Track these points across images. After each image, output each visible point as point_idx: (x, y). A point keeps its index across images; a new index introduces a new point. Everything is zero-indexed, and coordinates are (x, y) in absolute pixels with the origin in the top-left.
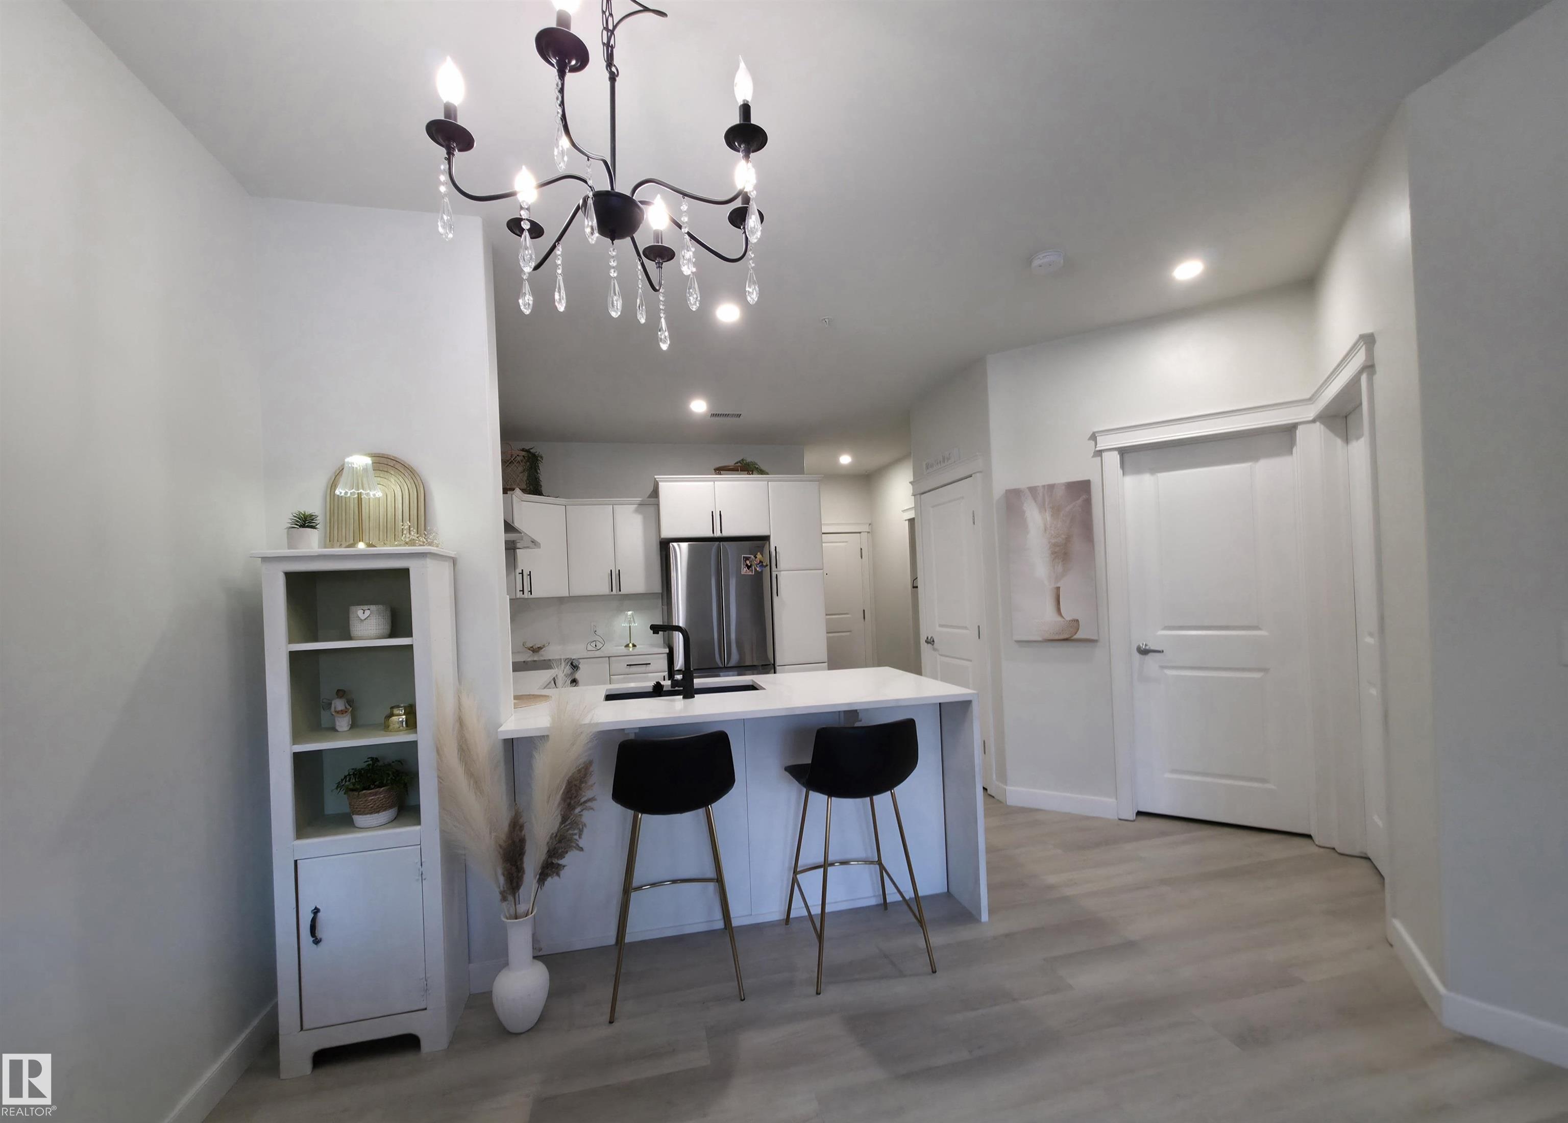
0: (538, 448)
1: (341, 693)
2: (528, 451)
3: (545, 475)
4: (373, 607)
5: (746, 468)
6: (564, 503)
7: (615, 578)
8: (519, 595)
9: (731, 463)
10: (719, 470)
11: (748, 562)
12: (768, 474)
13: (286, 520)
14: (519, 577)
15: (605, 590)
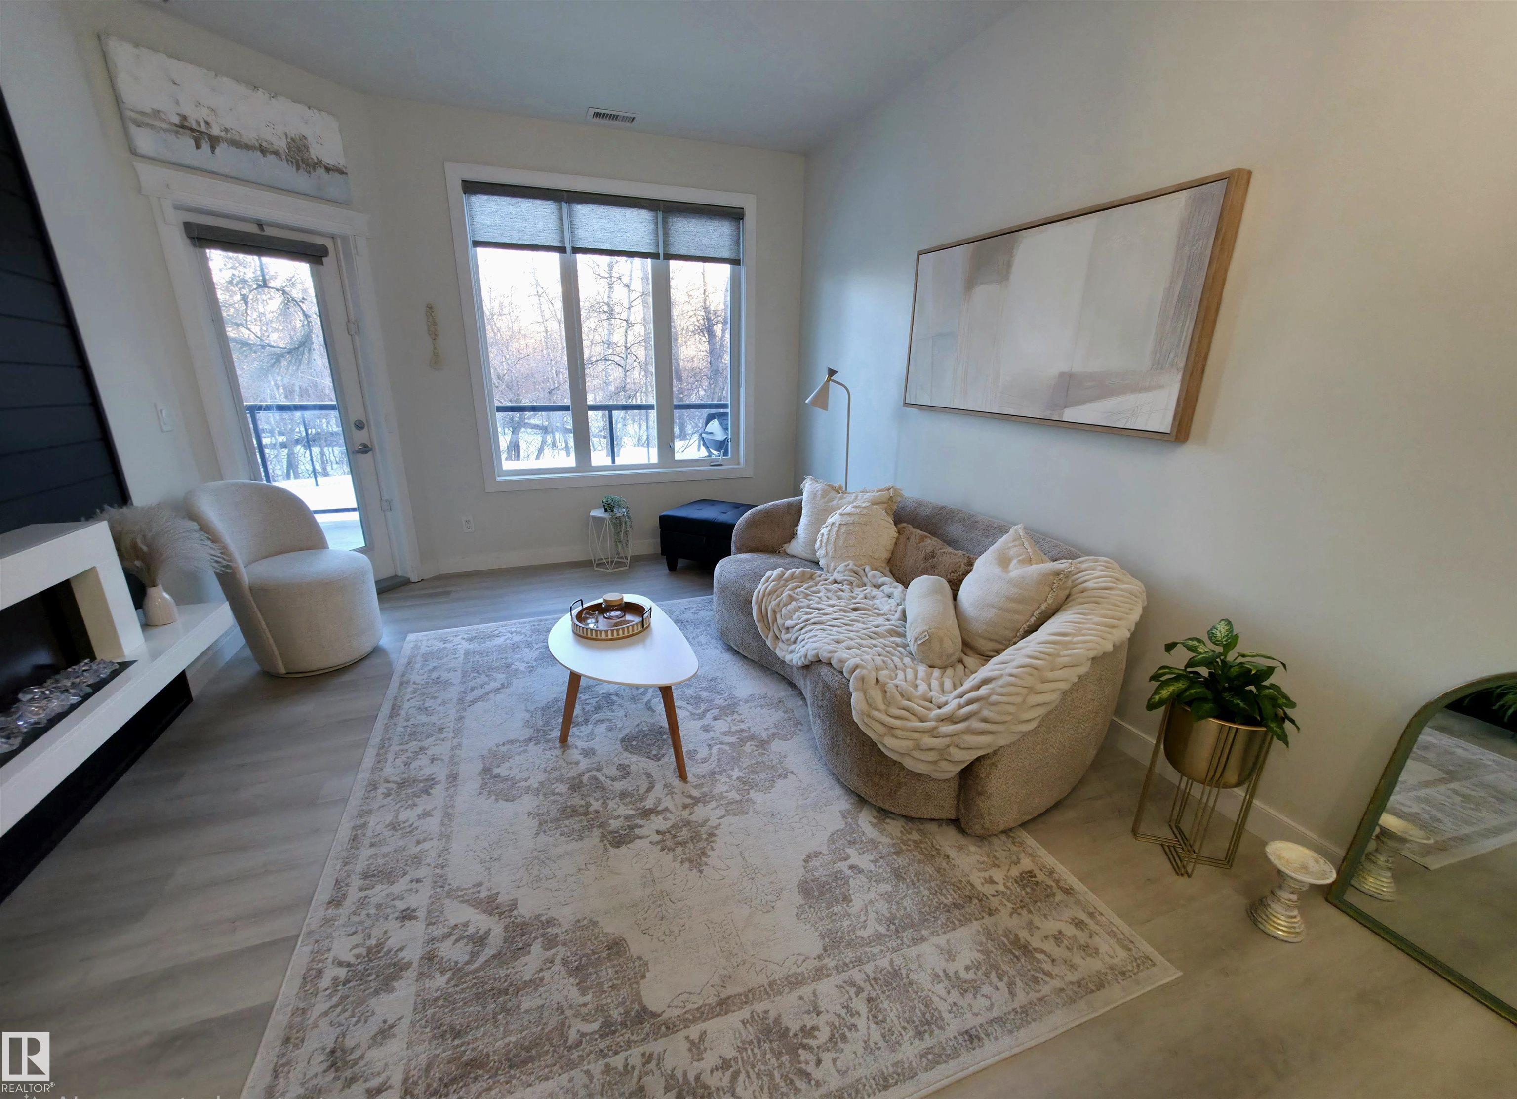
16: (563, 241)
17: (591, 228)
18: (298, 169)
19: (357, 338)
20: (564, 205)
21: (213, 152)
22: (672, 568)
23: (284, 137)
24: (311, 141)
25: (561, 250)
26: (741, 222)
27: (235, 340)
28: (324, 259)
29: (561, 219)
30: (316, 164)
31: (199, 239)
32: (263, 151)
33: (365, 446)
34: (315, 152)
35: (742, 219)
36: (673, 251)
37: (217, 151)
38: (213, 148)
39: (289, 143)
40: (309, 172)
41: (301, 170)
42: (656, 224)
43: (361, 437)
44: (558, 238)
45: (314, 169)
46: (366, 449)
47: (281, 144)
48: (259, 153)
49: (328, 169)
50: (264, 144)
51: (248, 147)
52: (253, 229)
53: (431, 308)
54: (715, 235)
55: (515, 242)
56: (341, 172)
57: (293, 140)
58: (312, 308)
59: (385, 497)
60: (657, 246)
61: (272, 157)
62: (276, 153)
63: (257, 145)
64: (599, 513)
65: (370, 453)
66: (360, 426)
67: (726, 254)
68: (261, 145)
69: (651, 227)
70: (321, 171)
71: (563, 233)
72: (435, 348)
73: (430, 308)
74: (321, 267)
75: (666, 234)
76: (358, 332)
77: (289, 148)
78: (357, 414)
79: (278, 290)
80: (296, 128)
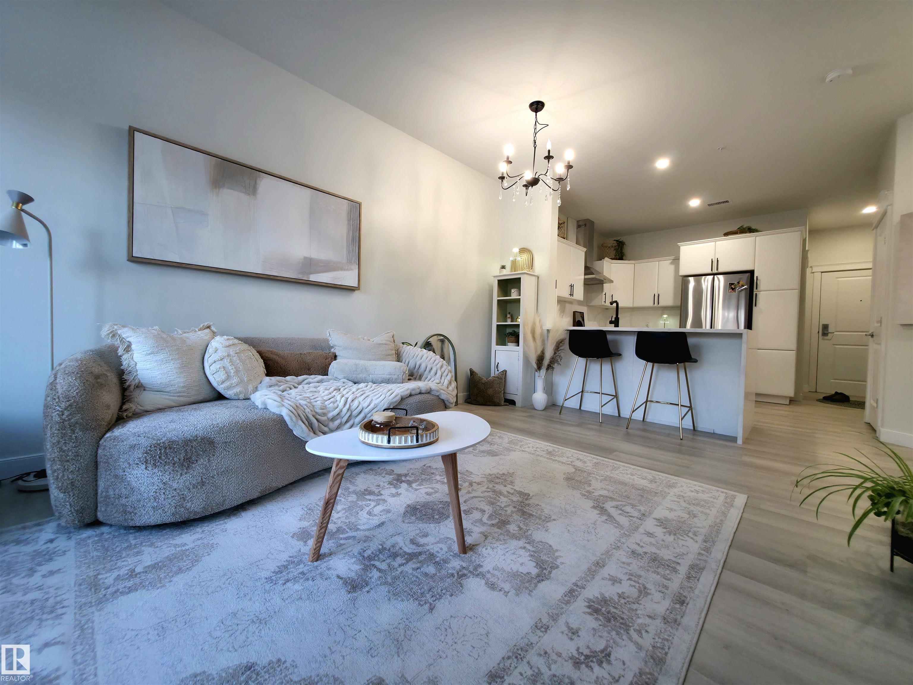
0: (622, 239)
1: (509, 313)
2: (617, 241)
3: (627, 250)
4: (516, 289)
5: (742, 231)
6: (634, 263)
7: (657, 298)
8: (603, 303)
9: (735, 228)
10: (726, 234)
11: (733, 286)
12: (761, 231)
13: (499, 267)
14: (604, 296)
15: (651, 304)
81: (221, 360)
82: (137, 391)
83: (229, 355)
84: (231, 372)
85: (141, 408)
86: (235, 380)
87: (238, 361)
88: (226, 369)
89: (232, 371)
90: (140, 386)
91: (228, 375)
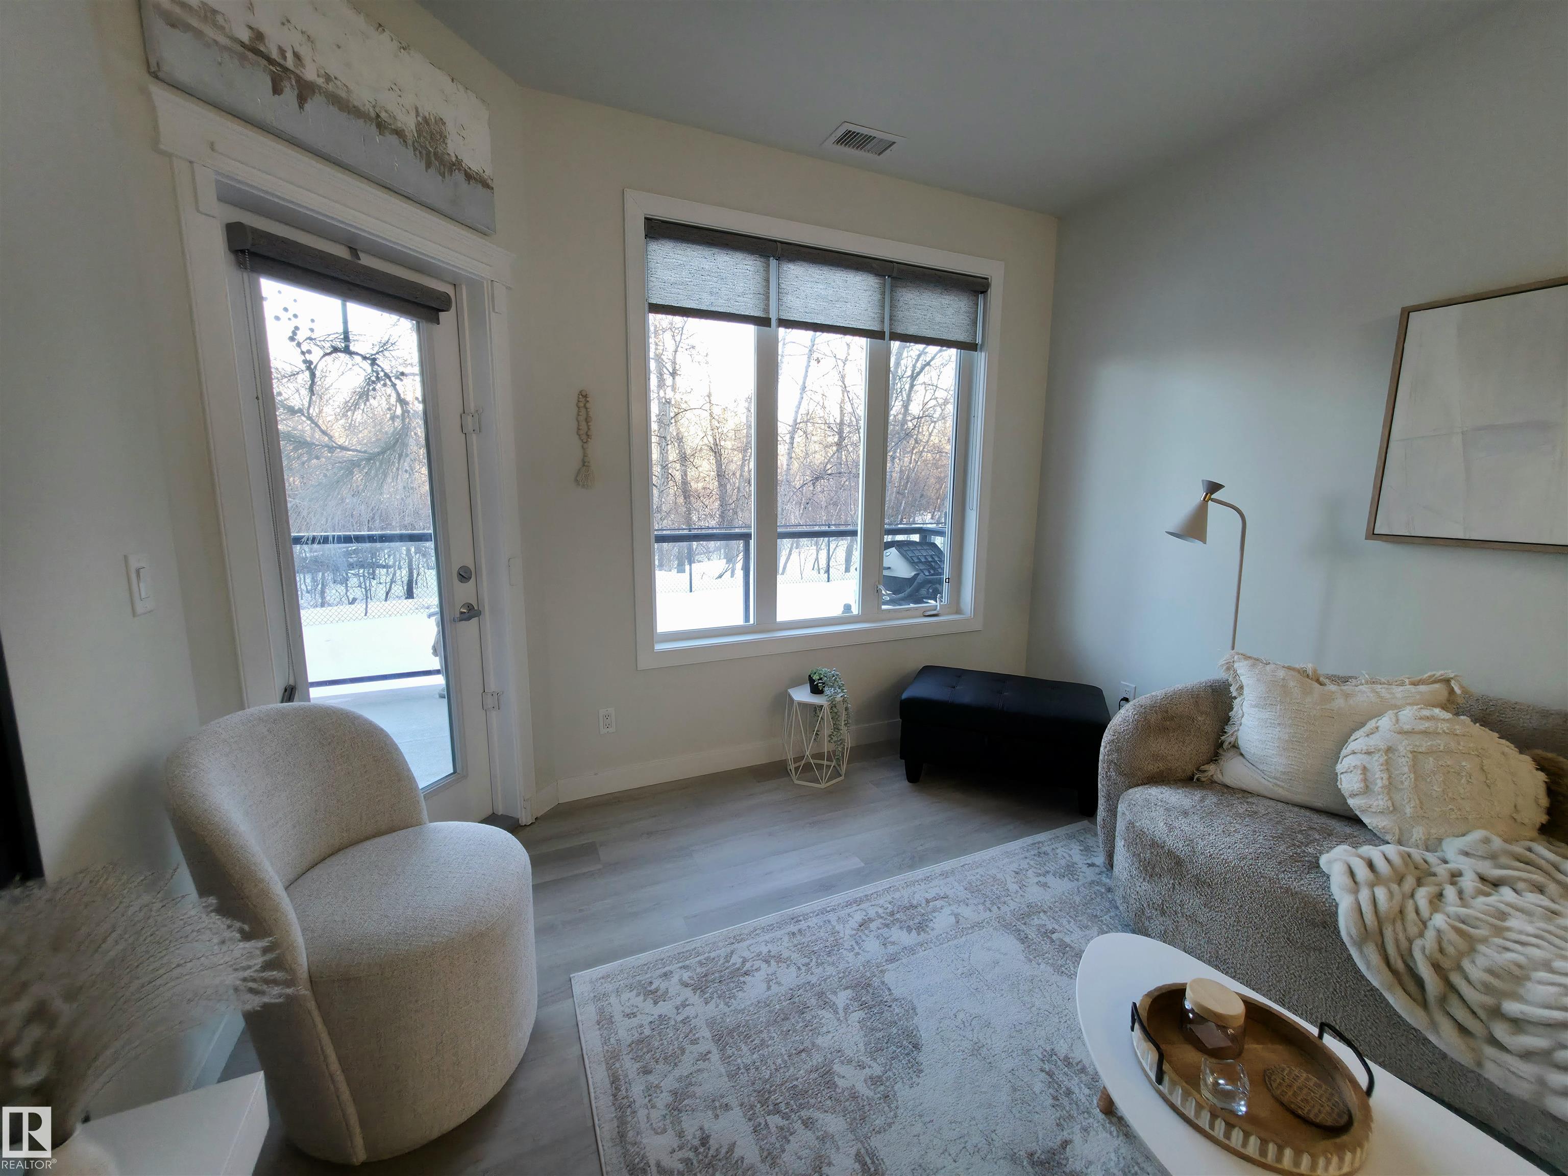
16: (766, 310)
17: (803, 294)
18: (428, 165)
19: (474, 437)
20: (773, 262)
21: (301, 106)
22: (913, 777)
23: (413, 114)
24: (451, 128)
25: (762, 322)
26: (981, 297)
27: (289, 436)
28: (442, 315)
29: (767, 280)
30: (455, 166)
31: (253, 255)
32: (381, 126)
33: (470, 607)
34: (454, 147)
35: (984, 292)
36: (900, 330)
37: (308, 106)
38: (302, 100)
39: (418, 124)
40: (443, 176)
41: (432, 171)
42: (883, 294)
43: (464, 593)
44: (762, 306)
45: (451, 172)
46: (471, 612)
47: (408, 123)
48: (374, 127)
49: (469, 176)
50: (383, 115)
51: (356, 112)
52: (341, 252)
53: (586, 396)
54: (950, 311)
55: (705, 308)
56: (486, 185)
57: (426, 121)
58: (412, 389)
59: (492, 686)
60: (883, 322)
61: (394, 139)
62: (399, 133)
63: (373, 114)
64: (802, 695)
65: (475, 620)
66: (464, 576)
67: (961, 337)
68: (378, 116)
69: (877, 297)
70: (459, 177)
71: (768, 298)
72: (585, 455)
73: (584, 396)
74: (435, 326)
75: (892, 307)
76: (479, 430)
77: (419, 132)
78: (462, 558)
79: (365, 358)
80: (432, 107)
81: (1369, 753)
82: (1231, 753)
83: (1389, 750)
84: (1376, 784)
85: (1220, 776)
86: (1381, 803)
87: (1406, 769)
88: (1368, 774)
89: (1379, 783)
90: (1235, 746)
91: (1367, 787)
